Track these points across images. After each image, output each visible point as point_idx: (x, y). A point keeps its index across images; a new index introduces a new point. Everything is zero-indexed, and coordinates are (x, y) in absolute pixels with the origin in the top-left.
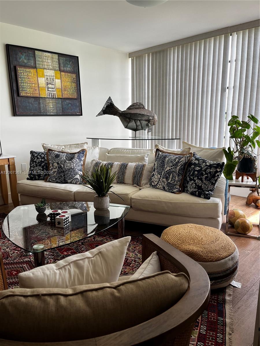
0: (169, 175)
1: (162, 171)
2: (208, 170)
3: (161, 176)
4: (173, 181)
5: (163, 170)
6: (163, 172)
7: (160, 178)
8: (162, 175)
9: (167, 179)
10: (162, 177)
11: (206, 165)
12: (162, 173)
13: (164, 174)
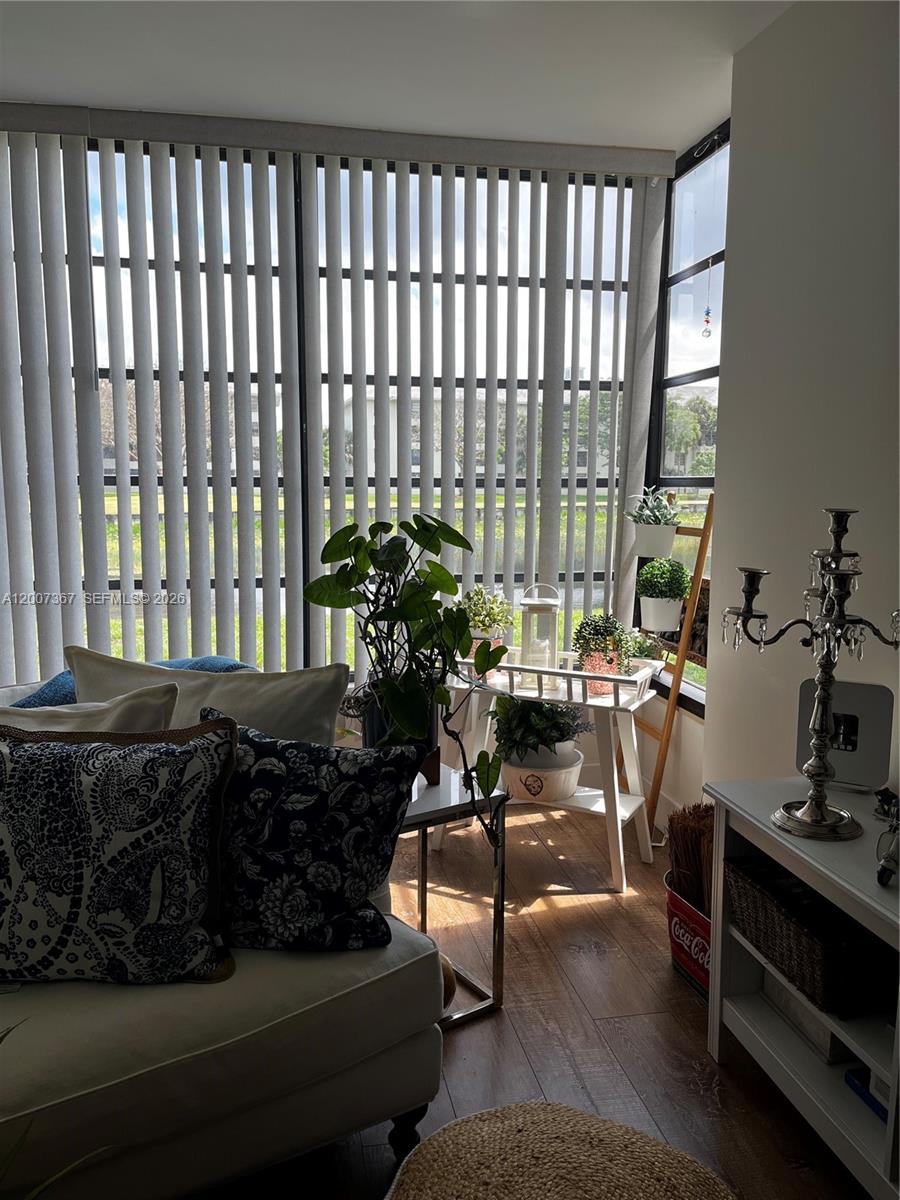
0: (138, 879)
1: (79, 866)
2: (363, 801)
3: (76, 903)
4: (174, 911)
5: (77, 855)
6: (87, 871)
7: (73, 917)
8: (86, 891)
9: (132, 906)
10: (85, 902)
11: (343, 777)
12: (80, 877)
13: (98, 880)
